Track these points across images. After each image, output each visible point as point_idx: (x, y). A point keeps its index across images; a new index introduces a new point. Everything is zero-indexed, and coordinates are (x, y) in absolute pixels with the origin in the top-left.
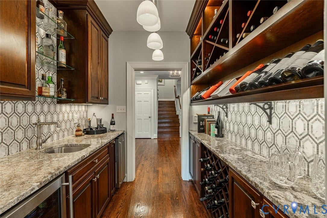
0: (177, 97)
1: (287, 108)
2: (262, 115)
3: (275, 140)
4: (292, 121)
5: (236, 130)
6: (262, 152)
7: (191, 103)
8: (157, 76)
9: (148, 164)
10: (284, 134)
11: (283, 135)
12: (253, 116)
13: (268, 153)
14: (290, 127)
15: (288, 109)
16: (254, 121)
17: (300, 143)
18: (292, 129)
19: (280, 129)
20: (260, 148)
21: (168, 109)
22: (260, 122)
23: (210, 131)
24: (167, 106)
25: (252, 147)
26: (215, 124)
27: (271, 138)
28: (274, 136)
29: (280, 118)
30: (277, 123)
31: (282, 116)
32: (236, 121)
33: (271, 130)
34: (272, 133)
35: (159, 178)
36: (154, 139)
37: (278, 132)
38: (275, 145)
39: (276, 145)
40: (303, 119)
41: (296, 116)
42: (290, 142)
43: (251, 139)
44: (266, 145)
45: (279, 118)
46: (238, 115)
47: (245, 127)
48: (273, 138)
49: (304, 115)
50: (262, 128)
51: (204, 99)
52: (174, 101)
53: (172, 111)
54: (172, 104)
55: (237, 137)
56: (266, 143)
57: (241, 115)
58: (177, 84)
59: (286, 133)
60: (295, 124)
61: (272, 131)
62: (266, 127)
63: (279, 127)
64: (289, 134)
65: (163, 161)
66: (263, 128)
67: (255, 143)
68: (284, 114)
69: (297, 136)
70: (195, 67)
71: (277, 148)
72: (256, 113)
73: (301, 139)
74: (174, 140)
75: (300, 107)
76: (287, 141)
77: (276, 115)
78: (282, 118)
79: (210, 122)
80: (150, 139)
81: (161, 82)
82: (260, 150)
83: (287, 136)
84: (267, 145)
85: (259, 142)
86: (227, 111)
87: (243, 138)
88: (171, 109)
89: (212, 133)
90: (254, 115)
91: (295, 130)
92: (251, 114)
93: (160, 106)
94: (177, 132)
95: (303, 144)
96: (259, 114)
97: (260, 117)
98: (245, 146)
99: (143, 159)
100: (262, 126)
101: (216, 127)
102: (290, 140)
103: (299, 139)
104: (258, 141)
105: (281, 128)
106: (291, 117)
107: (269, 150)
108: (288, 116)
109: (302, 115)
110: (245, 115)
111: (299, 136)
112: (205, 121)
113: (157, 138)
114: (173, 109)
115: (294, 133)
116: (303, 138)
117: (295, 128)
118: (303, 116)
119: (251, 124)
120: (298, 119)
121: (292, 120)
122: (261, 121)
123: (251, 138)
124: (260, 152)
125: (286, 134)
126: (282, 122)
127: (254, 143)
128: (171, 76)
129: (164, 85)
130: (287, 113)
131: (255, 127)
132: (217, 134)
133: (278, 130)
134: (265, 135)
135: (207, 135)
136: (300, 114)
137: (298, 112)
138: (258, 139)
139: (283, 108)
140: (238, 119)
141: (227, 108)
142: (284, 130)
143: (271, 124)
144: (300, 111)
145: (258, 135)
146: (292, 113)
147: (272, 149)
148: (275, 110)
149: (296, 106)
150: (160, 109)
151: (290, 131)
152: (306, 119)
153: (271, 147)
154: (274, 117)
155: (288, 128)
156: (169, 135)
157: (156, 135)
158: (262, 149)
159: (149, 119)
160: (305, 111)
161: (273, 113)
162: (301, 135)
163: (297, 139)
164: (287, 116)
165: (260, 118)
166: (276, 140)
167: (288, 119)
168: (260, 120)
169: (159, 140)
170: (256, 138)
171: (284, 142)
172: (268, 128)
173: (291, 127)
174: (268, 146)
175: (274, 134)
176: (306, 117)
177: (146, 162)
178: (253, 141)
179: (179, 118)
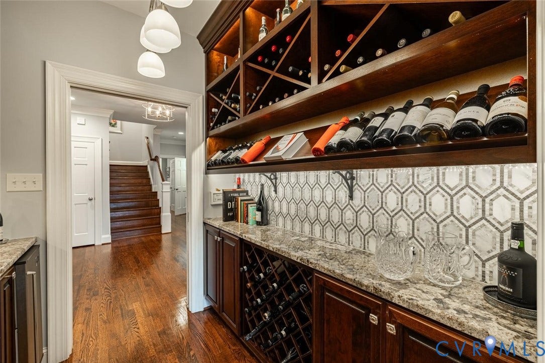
0: (153, 157)
1: (375, 178)
2: (338, 187)
3: (358, 221)
4: (382, 195)
5: (293, 212)
6: (338, 238)
7: (208, 169)
8: (111, 112)
9: (102, 305)
10: (371, 212)
11: (369, 213)
12: (323, 189)
13: (348, 240)
14: (378, 202)
15: (377, 180)
16: (325, 196)
17: (392, 221)
18: (382, 204)
19: (364, 206)
20: (335, 234)
21: (133, 181)
22: (335, 198)
23: (247, 216)
24: (130, 174)
25: (322, 233)
26: (256, 205)
27: (352, 218)
28: (357, 216)
29: (365, 192)
30: (361, 198)
31: (368, 188)
32: (293, 198)
33: (352, 207)
34: (354, 212)
35: (140, 325)
36: (103, 244)
37: (362, 210)
38: (358, 227)
39: (360, 228)
40: (396, 191)
41: (387, 188)
42: (379, 221)
43: (321, 223)
44: (344, 228)
45: (363, 191)
46: (297, 190)
47: (311, 206)
48: (355, 218)
49: (398, 187)
50: (338, 206)
51: (246, 162)
52: (146, 166)
53: (140, 184)
54: (142, 172)
55: (295, 221)
56: (344, 225)
57: (302, 188)
58: (154, 135)
59: (373, 210)
60: (386, 197)
61: (353, 209)
62: (344, 204)
63: (364, 203)
64: (378, 211)
65: (139, 288)
66: (340, 206)
67: (326, 228)
68: (371, 186)
69: (388, 213)
70: (217, 105)
71: (361, 231)
72: (329, 185)
73: (393, 217)
74: (152, 241)
75: (392, 177)
76: (375, 221)
77: (360, 187)
78: (368, 191)
79: (246, 202)
80: (93, 247)
81: (113, 126)
82: (335, 237)
83: (374, 214)
84: (346, 228)
85: (333, 226)
86: (276, 183)
87: (307, 222)
88: (140, 181)
89: (251, 219)
90: (325, 188)
91: (386, 205)
92: (320, 186)
93: (115, 174)
94: (157, 224)
95: (396, 221)
96: (333, 187)
97: (335, 190)
98: (309, 234)
99: (85, 296)
100: (338, 203)
101: (258, 210)
102: (379, 219)
103: (390, 216)
104: (332, 224)
105: (366, 204)
106: (381, 189)
107: (349, 235)
108: (376, 189)
109: (394, 186)
110: (310, 188)
111: (390, 213)
112: (237, 201)
113: (110, 241)
114: (145, 181)
115: (385, 210)
116: (396, 214)
117: (386, 203)
118: (396, 188)
119: (319, 201)
120: (390, 191)
121: (382, 193)
122: (337, 196)
123: (321, 221)
124: (335, 240)
125: (373, 212)
126: (368, 196)
127: (324, 227)
128: (149, 116)
129: (122, 133)
130: (374, 185)
131: (326, 205)
132: (260, 221)
133: (362, 207)
134: (343, 215)
135: (240, 223)
136: (392, 186)
137: (390, 183)
138: (331, 222)
139: (369, 177)
140: (298, 194)
141: (276, 178)
142: (371, 207)
143: (352, 200)
144: (392, 181)
145: (332, 216)
146: (382, 185)
147: (353, 234)
148: (358, 181)
149: (387, 176)
150: (114, 181)
151: (378, 208)
152: (399, 191)
153: (351, 230)
154: (357, 191)
155: (377, 203)
156: (140, 231)
157: (109, 236)
158: (338, 235)
159: (89, 203)
160: (398, 181)
161: (356, 184)
162: (393, 211)
163: (388, 216)
164: (374, 188)
165: (335, 192)
166: (360, 221)
167: (376, 192)
168: (335, 194)
169: (116, 244)
170: (329, 221)
171: (371, 221)
172: (347, 206)
173: (380, 202)
174: (347, 230)
175: (357, 212)
176: (399, 188)
177: (96, 299)
178: (323, 225)
179: (158, 198)
